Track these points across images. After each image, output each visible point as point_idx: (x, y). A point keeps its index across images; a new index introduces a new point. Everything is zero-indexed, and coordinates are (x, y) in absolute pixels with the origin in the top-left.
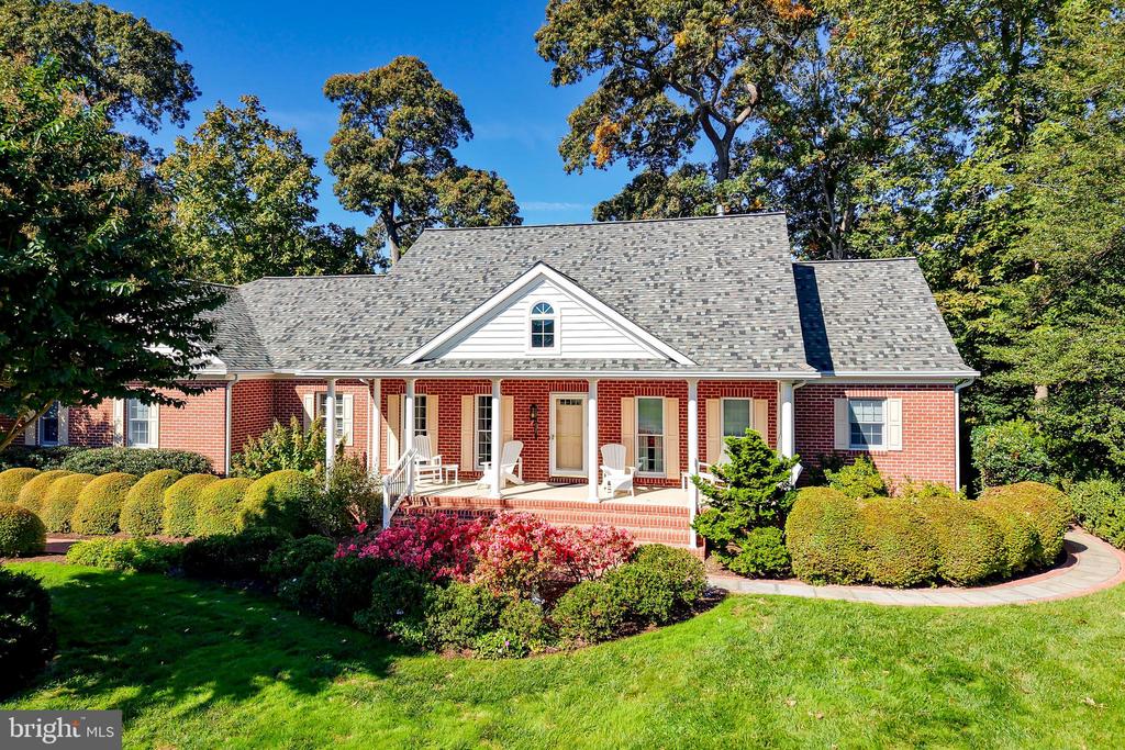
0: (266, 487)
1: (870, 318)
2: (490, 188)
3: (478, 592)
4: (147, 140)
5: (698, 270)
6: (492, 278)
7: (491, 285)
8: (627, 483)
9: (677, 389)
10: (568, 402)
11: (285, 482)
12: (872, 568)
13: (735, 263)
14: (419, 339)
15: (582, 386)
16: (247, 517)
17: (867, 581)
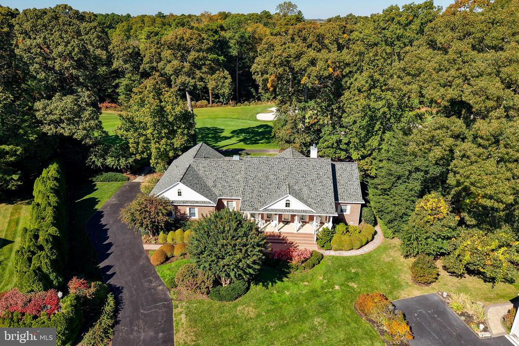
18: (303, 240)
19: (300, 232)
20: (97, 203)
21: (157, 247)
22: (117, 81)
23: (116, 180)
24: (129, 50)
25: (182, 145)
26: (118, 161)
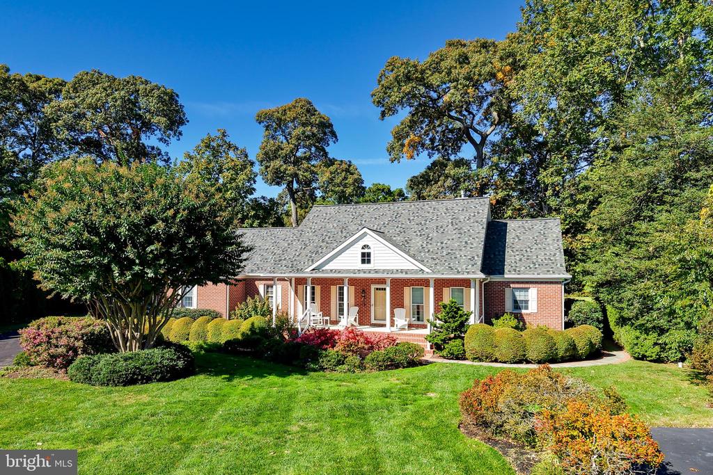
0: (250, 323)
1: (528, 250)
2: (347, 171)
3: (337, 352)
4: (160, 148)
5: (441, 227)
6: (345, 232)
7: (344, 234)
8: (405, 325)
9: (426, 283)
10: (380, 289)
11: (258, 321)
12: (497, 355)
13: (459, 224)
14: (312, 260)
15: (383, 281)
16: (243, 334)
17: (496, 361)
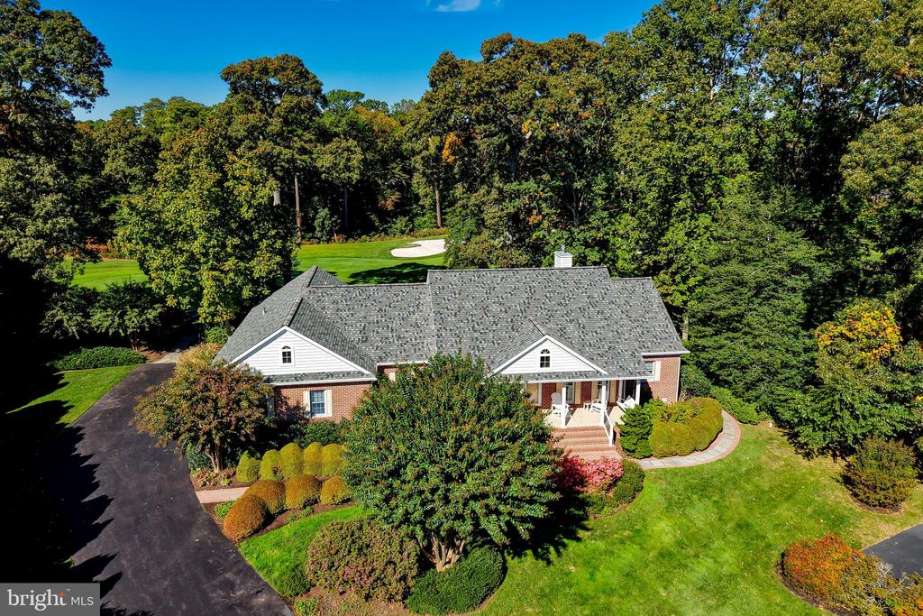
6: (490, 314)
18: (583, 443)
19: (569, 425)
20: (65, 411)
21: (236, 494)
22: (112, 199)
23: (114, 363)
24: (138, 138)
25: (270, 272)
26: (121, 316)
